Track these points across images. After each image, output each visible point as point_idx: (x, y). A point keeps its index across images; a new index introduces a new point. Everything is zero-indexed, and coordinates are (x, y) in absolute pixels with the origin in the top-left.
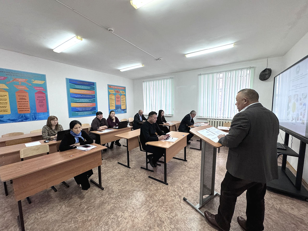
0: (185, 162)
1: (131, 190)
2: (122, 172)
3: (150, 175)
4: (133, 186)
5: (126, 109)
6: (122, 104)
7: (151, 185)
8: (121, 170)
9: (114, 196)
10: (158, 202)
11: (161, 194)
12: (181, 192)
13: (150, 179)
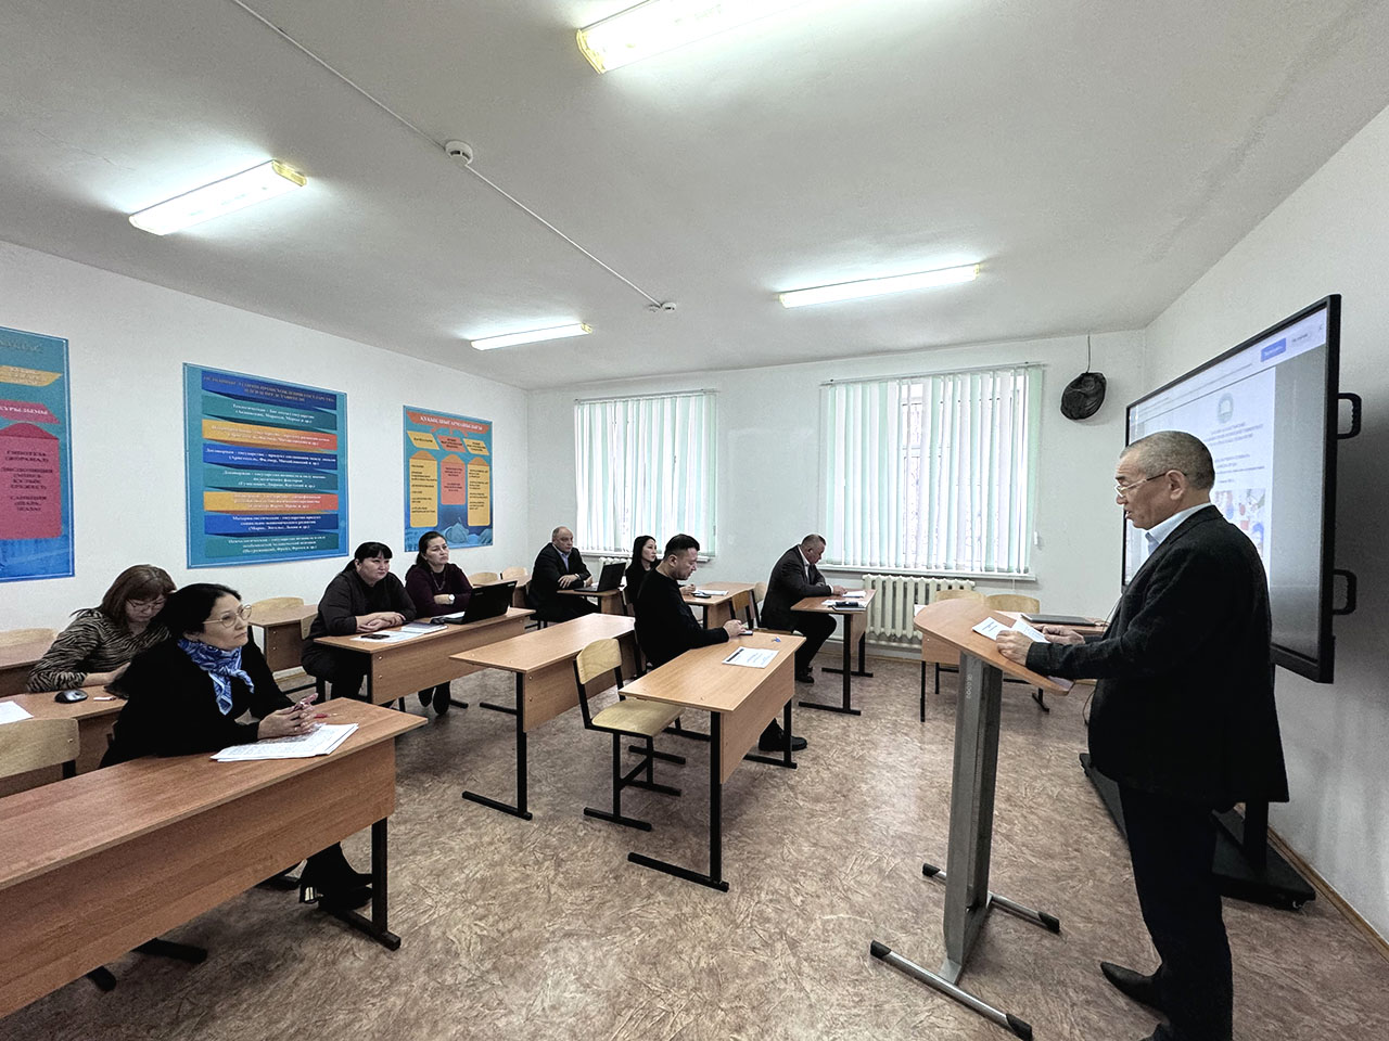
0: (790, 772)
1: (547, 935)
2: (491, 843)
3: (636, 847)
4: (557, 913)
5: (490, 527)
6: (470, 500)
7: (649, 897)
8: (483, 830)
9: (462, 976)
10: (691, 982)
11: (702, 940)
12: (792, 923)
13: (639, 869)
